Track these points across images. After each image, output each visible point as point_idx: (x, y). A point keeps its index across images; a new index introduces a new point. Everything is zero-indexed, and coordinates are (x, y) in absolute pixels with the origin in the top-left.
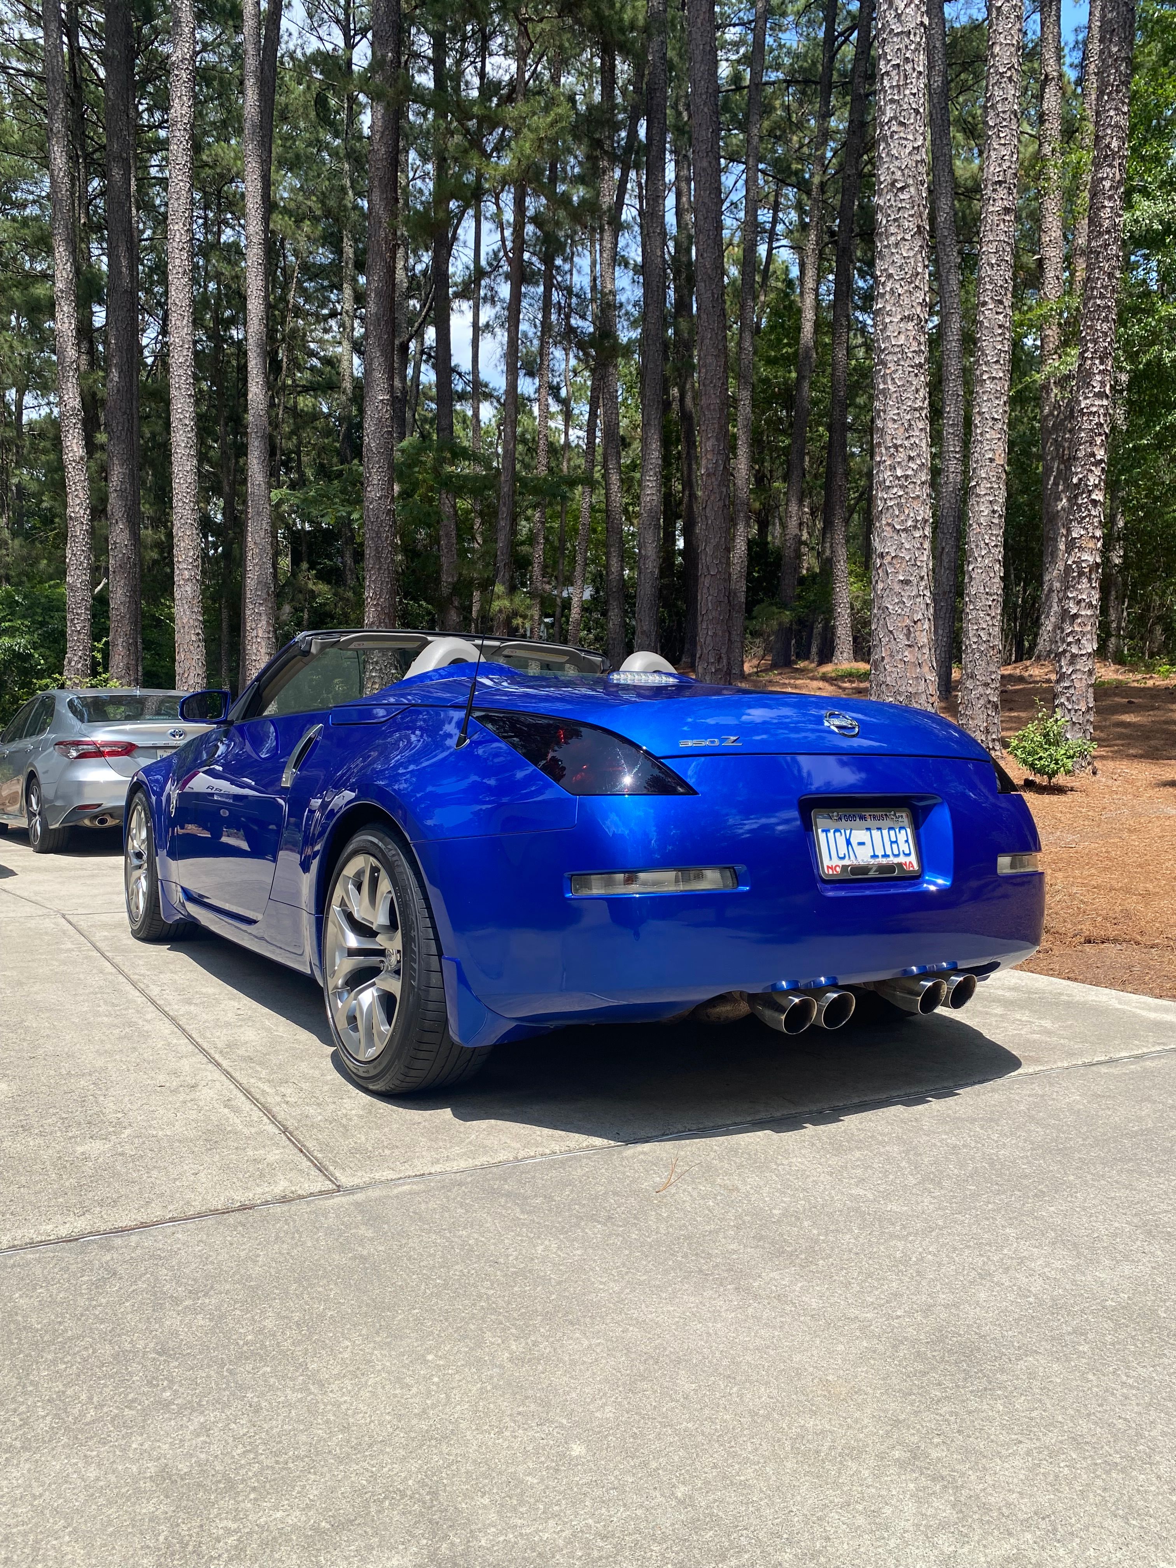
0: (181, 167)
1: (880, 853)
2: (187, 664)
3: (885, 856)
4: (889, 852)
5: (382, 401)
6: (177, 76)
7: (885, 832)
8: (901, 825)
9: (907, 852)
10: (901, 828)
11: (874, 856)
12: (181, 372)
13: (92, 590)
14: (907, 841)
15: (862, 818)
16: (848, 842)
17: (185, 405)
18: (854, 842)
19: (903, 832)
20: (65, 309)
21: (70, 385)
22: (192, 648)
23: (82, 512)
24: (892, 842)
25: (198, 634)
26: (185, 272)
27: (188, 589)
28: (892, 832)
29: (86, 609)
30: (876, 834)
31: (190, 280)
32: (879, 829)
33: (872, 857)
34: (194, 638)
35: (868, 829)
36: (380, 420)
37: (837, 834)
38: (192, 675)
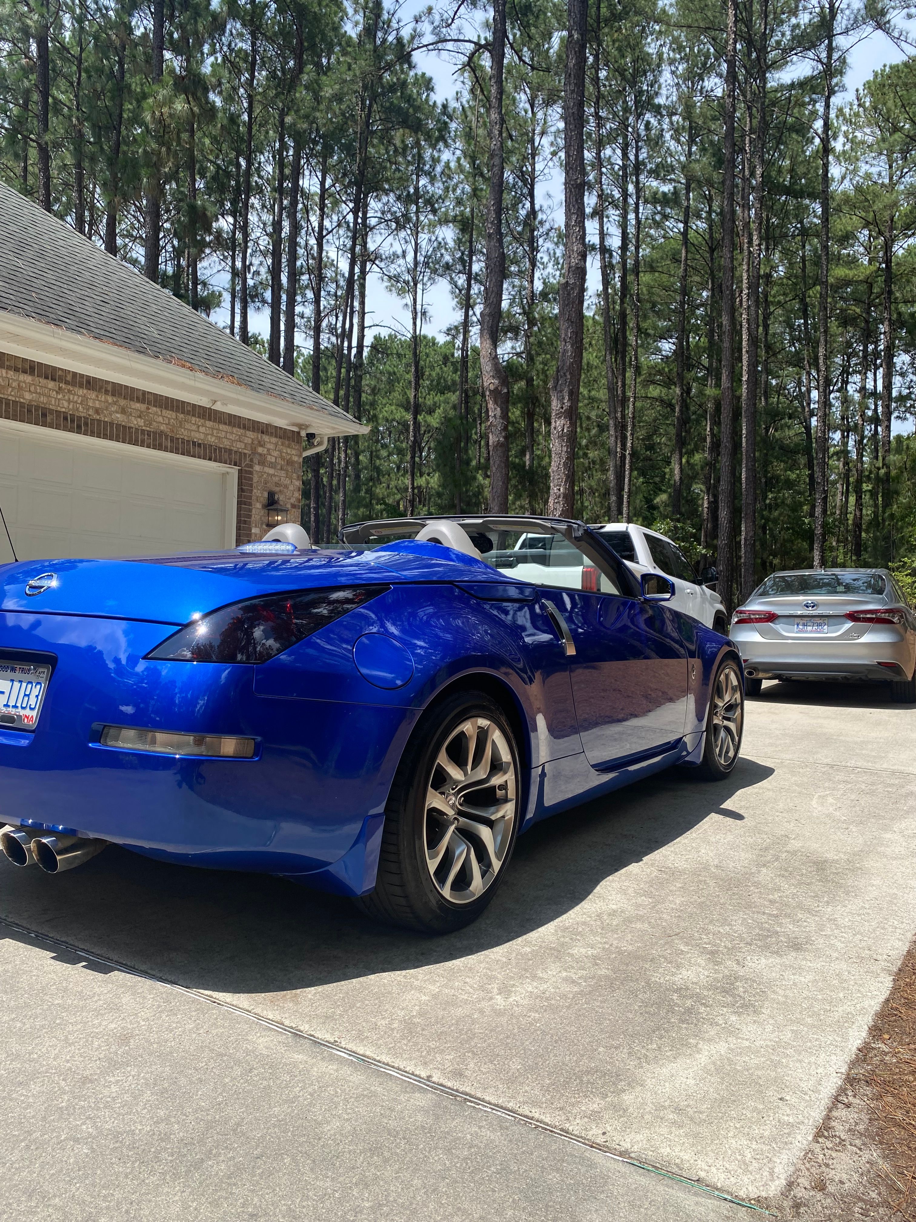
1: (12, 703)
3: (15, 707)
4: (19, 705)
7: (24, 685)
8: (40, 680)
9: (33, 706)
10: (38, 683)
11: (7, 706)
14: (37, 696)
15: (13, 670)
24: (25, 695)
28: (30, 686)
30: (17, 685)
32: (21, 682)
33: (5, 705)
35: (12, 681)
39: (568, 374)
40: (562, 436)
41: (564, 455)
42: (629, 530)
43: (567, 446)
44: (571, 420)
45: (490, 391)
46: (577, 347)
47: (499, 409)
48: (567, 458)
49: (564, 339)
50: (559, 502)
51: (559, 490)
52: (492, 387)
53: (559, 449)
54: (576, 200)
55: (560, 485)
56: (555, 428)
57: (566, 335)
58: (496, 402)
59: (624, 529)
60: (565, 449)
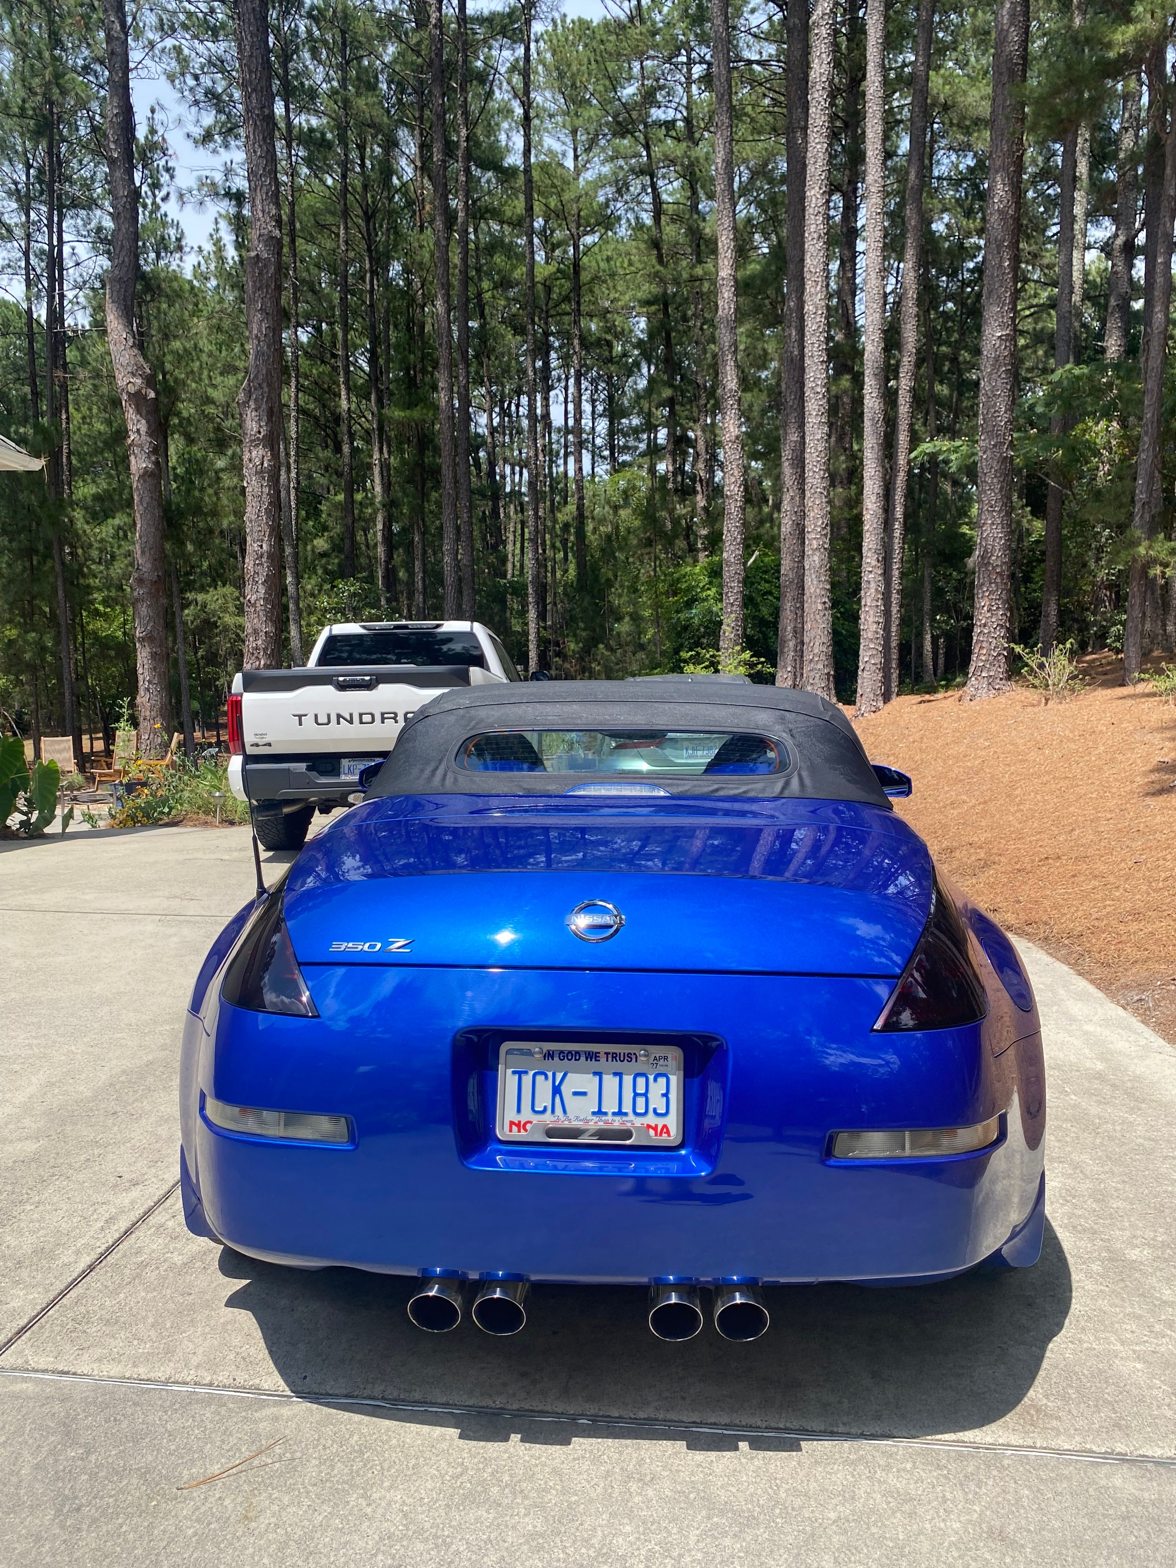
0: (818, 129)
1: (610, 1109)
2: (813, 633)
3: (620, 1113)
4: (628, 1110)
5: (999, 337)
6: (817, 34)
7: (628, 1080)
8: (663, 1069)
9: (662, 1110)
10: (660, 1075)
11: (600, 1112)
12: (814, 339)
13: (745, 564)
14: (666, 1095)
15: (593, 1057)
16: (556, 1090)
17: (818, 372)
18: (567, 1090)
19: (662, 1081)
20: (726, 296)
21: (728, 368)
22: (818, 617)
23: (736, 489)
24: (636, 1095)
25: (825, 603)
26: (820, 237)
27: (816, 558)
28: (641, 1081)
29: (739, 582)
30: (611, 1081)
31: (825, 243)
32: (619, 1075)
33: (595, 1114)
34: (820, 607)
35: (599, 1074)
36: (996, 359)
37: (540, 1079)
38: (817, 644)
39: (265, 385)
40: (262, 472)
41: (266, 499)
42: (475, 631)
43: (270, 486)
44: (272, 450)
45: (128, 393)
46: (276, 350)
47: (144, 422)
48: (270, 504)
49: (257, 336)
50: (262, 564)
51: (261, 547)
52: (132, 389)
53: (257, 491)
54: (264, 139)
55: (262, 541)
56: (250, 460)
57: (260, 330)
58: (138, 411)
59: (469, 630)
60: (266, 490)
